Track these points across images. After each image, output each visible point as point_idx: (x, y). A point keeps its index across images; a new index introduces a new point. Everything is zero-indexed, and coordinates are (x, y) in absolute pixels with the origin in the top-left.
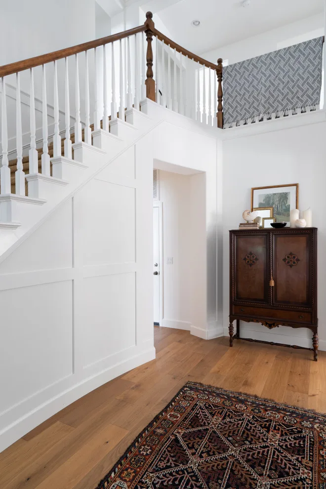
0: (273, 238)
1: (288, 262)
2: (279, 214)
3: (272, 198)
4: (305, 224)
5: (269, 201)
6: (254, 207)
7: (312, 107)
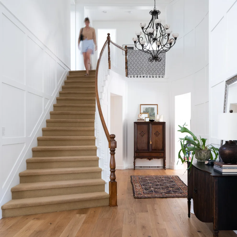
0: (151, 125)
1: (156, 135)
2: (151, 116)
3: (148, 109)
4: (161, 120)
5: (147, 110)
6: (141, 112)
7: (162, 76)
